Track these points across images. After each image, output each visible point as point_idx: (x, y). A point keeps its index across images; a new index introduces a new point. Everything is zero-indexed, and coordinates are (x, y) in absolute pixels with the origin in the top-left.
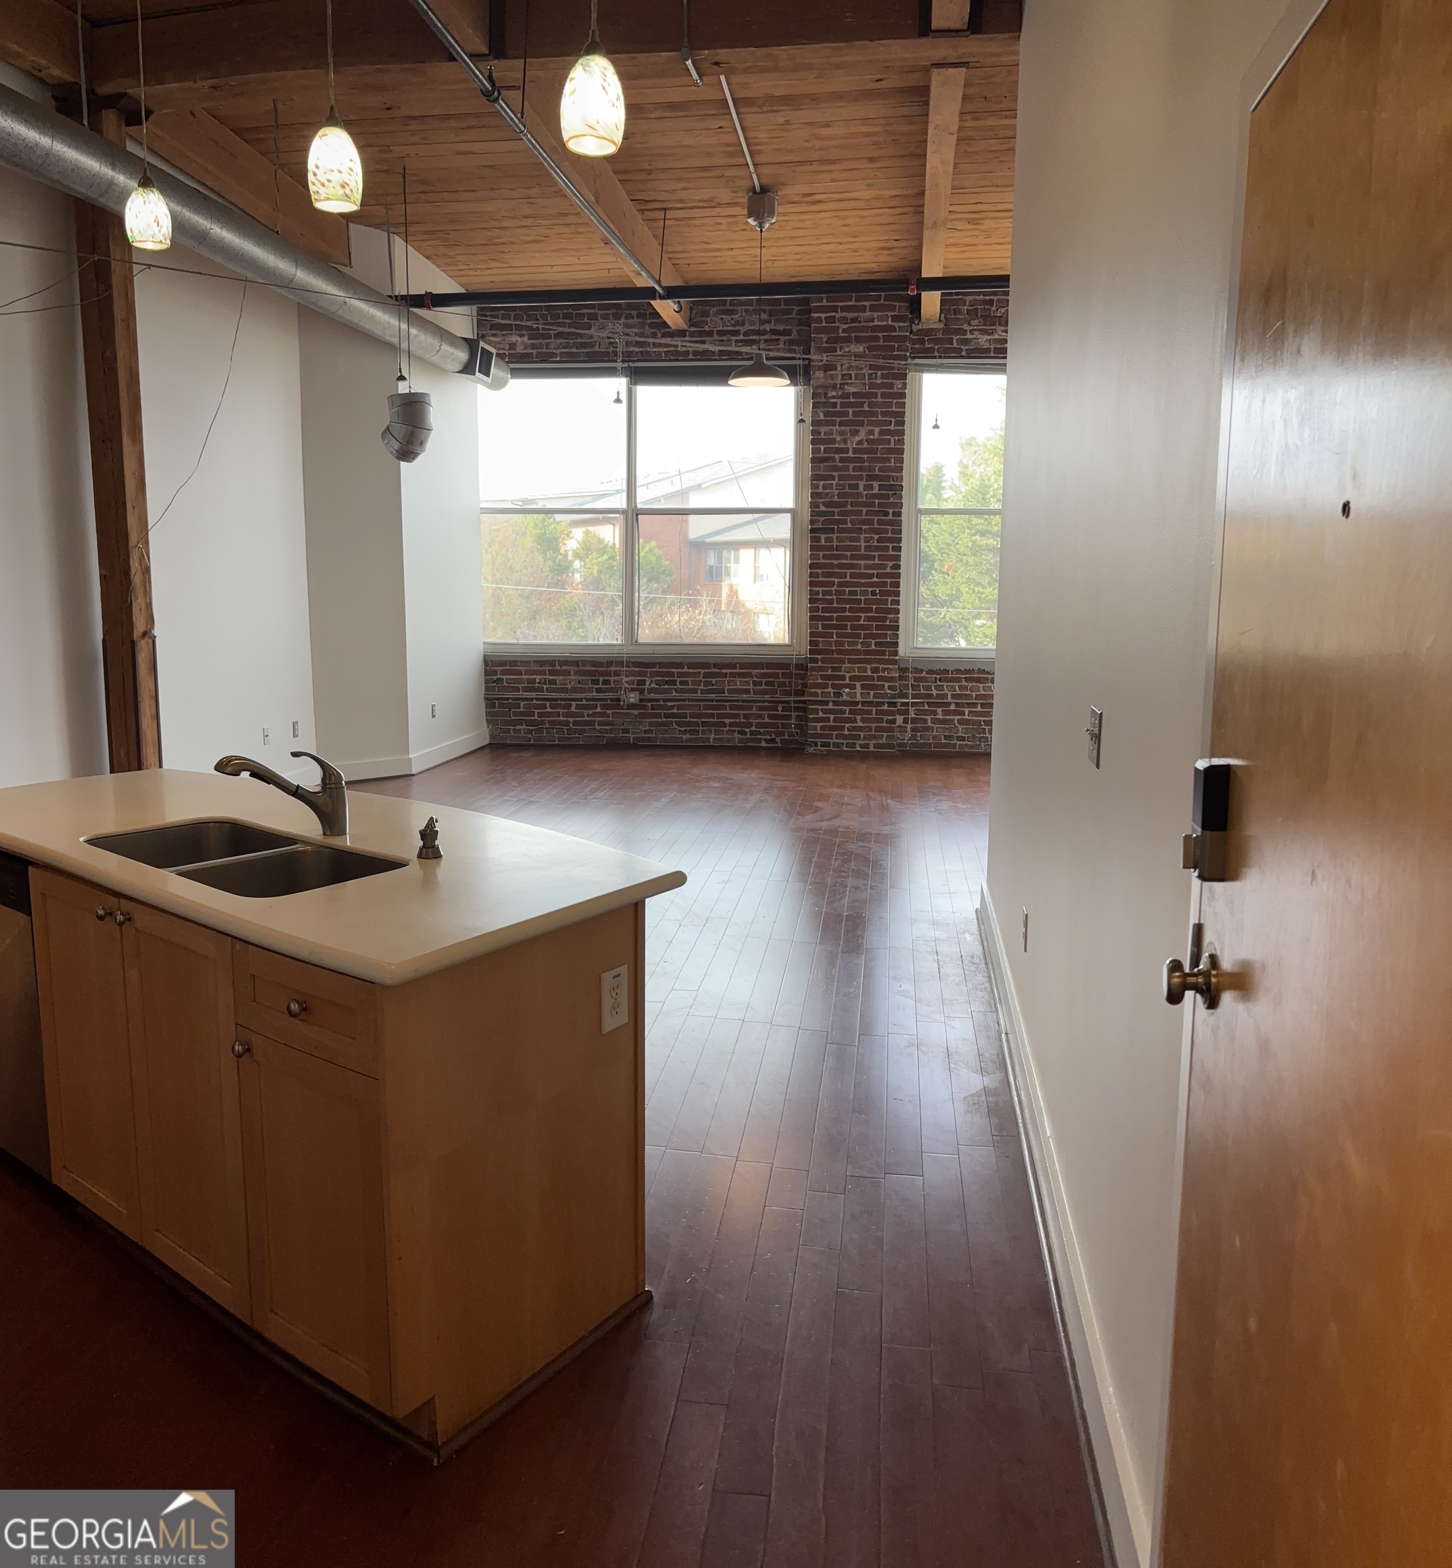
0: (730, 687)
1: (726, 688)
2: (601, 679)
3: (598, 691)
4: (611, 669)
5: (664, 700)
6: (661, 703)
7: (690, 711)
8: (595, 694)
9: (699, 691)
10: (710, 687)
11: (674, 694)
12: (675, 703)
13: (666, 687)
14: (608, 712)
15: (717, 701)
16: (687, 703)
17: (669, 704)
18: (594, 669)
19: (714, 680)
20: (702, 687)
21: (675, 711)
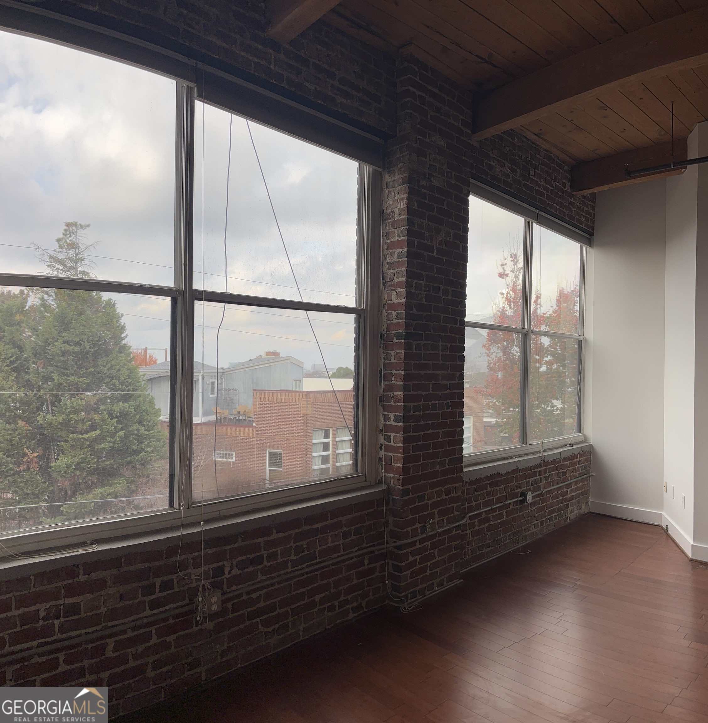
0: (321, 548)
1: (317, 551)
2: (158, 582)
3: (154, 605)
4: (173, 559)
5: (248, 593)
6: (245, 597)
7: (279, 599)
8: (148, 612)
9: (290, 564)
10: (301, 555)
11: (260, 577)
12: (262, 592)
13: (251, 569)
14: (168, 639)
15: (307, 573)
16: (277, 586)
17: (254, 596)
18: (146, 565)
19: (305, 542)
20: (293, 557)
21: (262, 604)
